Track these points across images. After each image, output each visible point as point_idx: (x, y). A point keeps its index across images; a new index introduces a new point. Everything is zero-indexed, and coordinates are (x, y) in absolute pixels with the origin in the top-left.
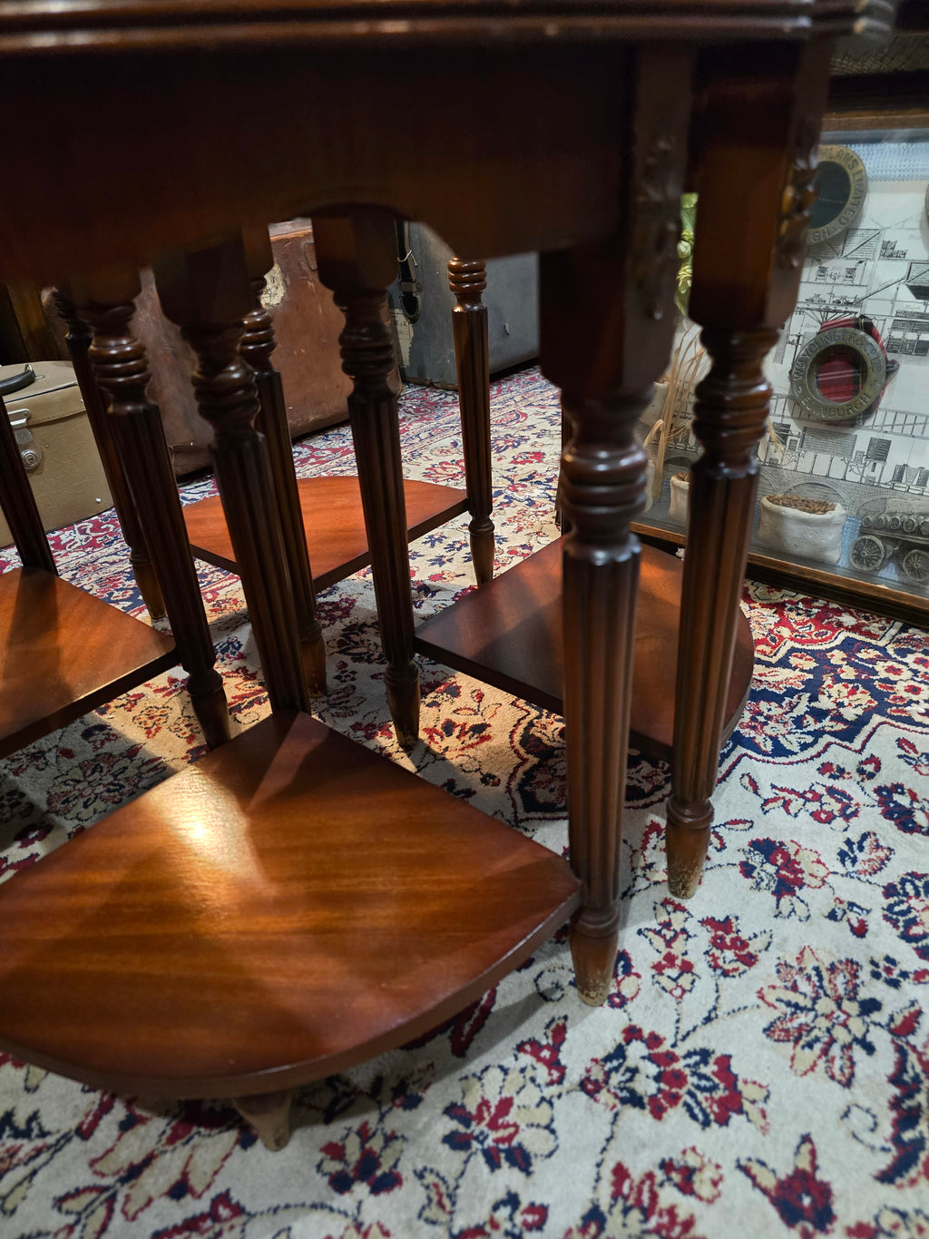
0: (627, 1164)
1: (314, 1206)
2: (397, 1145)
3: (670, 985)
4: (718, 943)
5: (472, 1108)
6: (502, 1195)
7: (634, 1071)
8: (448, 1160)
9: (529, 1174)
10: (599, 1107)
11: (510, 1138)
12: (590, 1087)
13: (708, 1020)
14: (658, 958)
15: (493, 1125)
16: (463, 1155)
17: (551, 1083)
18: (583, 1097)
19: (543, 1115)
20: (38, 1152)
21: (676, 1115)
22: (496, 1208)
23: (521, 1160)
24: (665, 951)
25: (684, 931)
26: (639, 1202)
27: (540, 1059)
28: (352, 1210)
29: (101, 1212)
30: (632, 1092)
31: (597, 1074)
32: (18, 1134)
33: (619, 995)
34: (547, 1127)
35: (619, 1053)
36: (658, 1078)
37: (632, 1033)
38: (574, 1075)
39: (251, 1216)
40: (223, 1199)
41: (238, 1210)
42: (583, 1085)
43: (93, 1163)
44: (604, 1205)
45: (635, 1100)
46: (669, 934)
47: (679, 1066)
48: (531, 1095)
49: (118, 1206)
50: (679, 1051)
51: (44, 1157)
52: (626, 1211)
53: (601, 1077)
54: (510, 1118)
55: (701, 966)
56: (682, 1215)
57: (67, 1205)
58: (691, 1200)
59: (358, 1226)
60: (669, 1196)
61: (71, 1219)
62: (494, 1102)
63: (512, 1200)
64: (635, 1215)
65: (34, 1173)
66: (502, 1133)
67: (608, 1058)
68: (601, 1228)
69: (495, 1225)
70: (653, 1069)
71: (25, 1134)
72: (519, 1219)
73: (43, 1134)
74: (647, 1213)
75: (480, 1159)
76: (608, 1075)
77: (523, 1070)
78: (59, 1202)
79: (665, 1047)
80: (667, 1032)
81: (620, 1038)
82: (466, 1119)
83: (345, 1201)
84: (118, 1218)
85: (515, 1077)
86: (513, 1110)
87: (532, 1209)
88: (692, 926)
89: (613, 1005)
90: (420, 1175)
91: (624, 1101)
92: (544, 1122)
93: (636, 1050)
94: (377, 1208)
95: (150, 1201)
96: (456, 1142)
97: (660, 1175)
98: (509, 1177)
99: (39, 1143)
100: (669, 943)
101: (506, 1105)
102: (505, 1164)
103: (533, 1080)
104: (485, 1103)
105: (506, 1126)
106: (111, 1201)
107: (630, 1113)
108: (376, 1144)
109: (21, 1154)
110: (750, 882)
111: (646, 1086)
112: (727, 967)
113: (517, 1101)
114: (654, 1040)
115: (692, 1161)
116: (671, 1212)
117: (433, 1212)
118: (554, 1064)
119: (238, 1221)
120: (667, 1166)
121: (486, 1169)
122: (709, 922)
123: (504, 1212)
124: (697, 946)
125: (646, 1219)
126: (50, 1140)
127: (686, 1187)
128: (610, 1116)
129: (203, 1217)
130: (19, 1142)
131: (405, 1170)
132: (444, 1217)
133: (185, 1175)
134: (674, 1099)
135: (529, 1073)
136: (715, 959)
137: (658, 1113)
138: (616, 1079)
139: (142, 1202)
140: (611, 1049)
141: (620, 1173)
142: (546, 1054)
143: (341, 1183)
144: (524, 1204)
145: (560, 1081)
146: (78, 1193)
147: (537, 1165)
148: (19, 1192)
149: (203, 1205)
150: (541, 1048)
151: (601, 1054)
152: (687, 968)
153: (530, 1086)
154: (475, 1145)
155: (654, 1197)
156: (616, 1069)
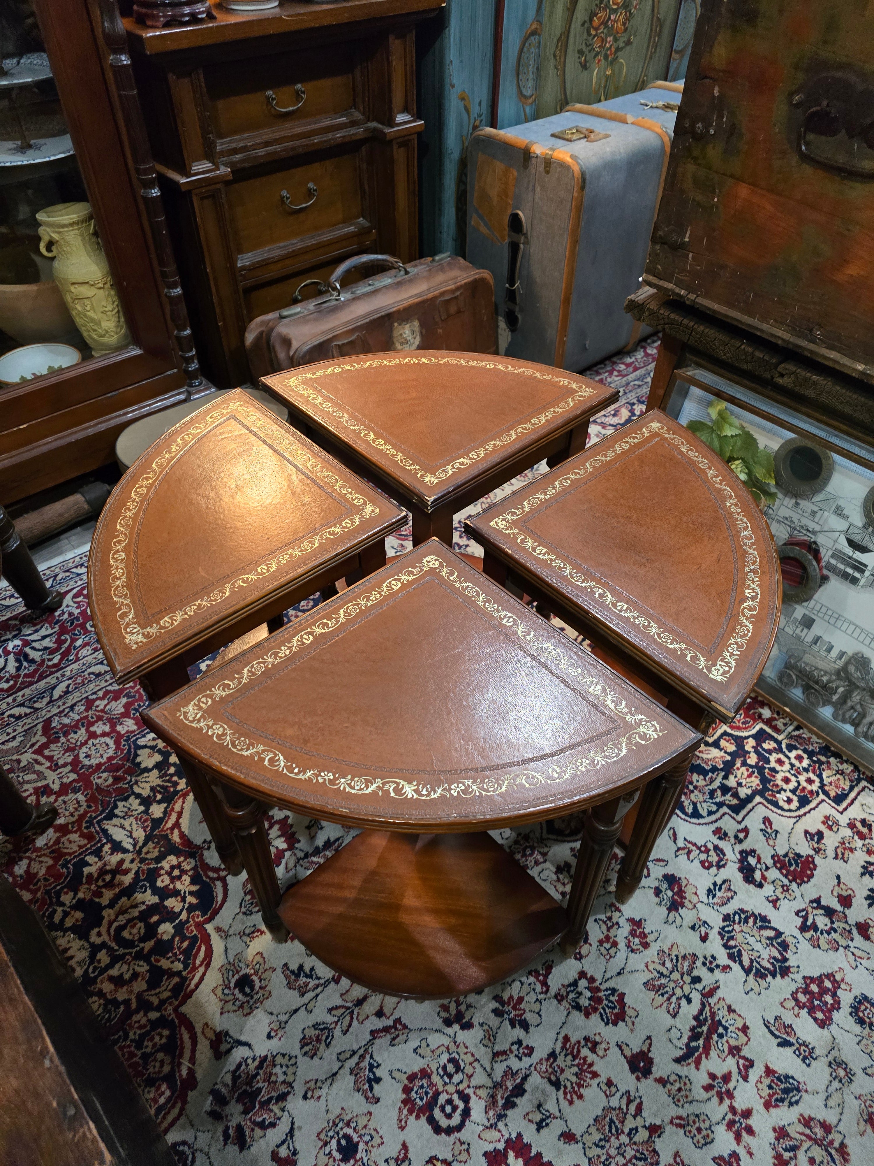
0: (570, 1035)
1: (436, 1031)
2: (472, 1010)
3: (604, 952)
4: (633, 933)
5: (506, 998)
6: (515, 1039)
7: (580, 994)
8: (494, 1021)
9: (527, 1032)
10: (562, 1008)
11: (521, 1015)
12: (559, 998)
13: (619, 974)
14: (602, 936)
15: (514, 1008)
16: (500, 1019)
17: (542, 993)
18: (555, 1002)
19: (536, 1007)
20: (317, 986)
21: (595, 1018)
22: (512, 1044)
23: (525, 1026)
24: (606, 933)
25: (617, 923)
26: (572, 1053)
27: (538, 980)
28: (452, 1035)
29: (348, 1018)
30: (578, 1003)
31: (563, 992)
32: (307, 976)
33: (580, 953)
34: (538, 1013)
35: (575, 984)
36: (590, 999)
37: (582, 974)
38: (553, 991)
39: (411, 1030)
40: (398, 1021)
41: (405, 1027)
42: (556, 997)
43: (342, 995)
44: (558, 1050)
45: (578, 1007)
46: (610, 924)
47: (601, 994)
48: (532, 997)
49: (355, 1016)
50: (602, 987)
51: (319, 989)
52: (566, 1055)
53: (565, 994)
54: (522, 1006)
55: (622, 945)
56: (589, 1061)
57: (333, 1012)
58: (594, 1055)
59: (455, 1042)
60: (585, 1052)
61: (336, 1019)
62: (516, 997)
63: (519, 1042)
64: (570, 1057)
65: (317, 996)
66: (517, 1012)
67: (570, 985)
68: (555, 1061)
69: (512, 1052)
70: (588, 994)
71: (310, 976)
72: (521, 1051)
73: (318, 978)
74: (574, 1058)
75: (507, 1022)
76: (568, 993)
77: (530, 984)
78: (330, 1010)
79: (597, 984)
80: (598, 977)
81: (576, 976)
82: (503, 1003)
83: (450, 1031)
84: (355, 1023)
85: (526, 986)
86: (524, 1003)
87: (527, 1047)
88: (622, 921)
89: (576, 959)
90: (481, 1025)
91: (573, 1007)
92: (537, 1010)
93: (583, 983)
94: (463, 1036)
95: (368, 1017)
96: (497, 1012)
97: (583, 1043)
98: (519, 1033)
99: (317, 982)
100: (608, 929)
101: (521, 999)
102: (518, 1027)
103: (534, 990)
104: (511, 997)
105: (520, 1009)
106: (352, 1013)
107: (575, 1013)
108: (463, 1008)
109: (310, 986)
110: (657, 900)
111: (584, 1002)
112: (634, 947)
113: (526, 999)
114: (592, 980)
115: (598, 1039)
116: (585, 1059)
117: (486, 1042)
118: (544, 983)
119: (405, 1031)
120: (586, 1039)
121: (509, 1027)
122: (631, 920)
123: (515, 1047)
124: (622, 933)
125: (574, 1060)
126: (322, 981)
127: (593, 1050)
128: (566, 1013)
129: (390, 1027)
130: (308, 980)
131: (475, 1021)
132: (490, 1045)
133: (381, 1007)
134: (595, 1010)
135: (532, 986)
136: (629, 942)
137: (587, 1015)
138: (571, 996)
139: (365, 1016)
140: (571, 980)
141: (566, 1039)
142: (541, 978)
143: (448, 1023)
144: (524, 1045)
145: (546, 992)
146: (337, 1008)
147: (531, 1029)
148: (312, 1003)
149: (390, 1022)
150: (539, 975)
151: (566, 983)
152: (615, 944)
153: (532, 993)
154: (506, 1016)
155: (579, 1051)
156: (572, 991)
